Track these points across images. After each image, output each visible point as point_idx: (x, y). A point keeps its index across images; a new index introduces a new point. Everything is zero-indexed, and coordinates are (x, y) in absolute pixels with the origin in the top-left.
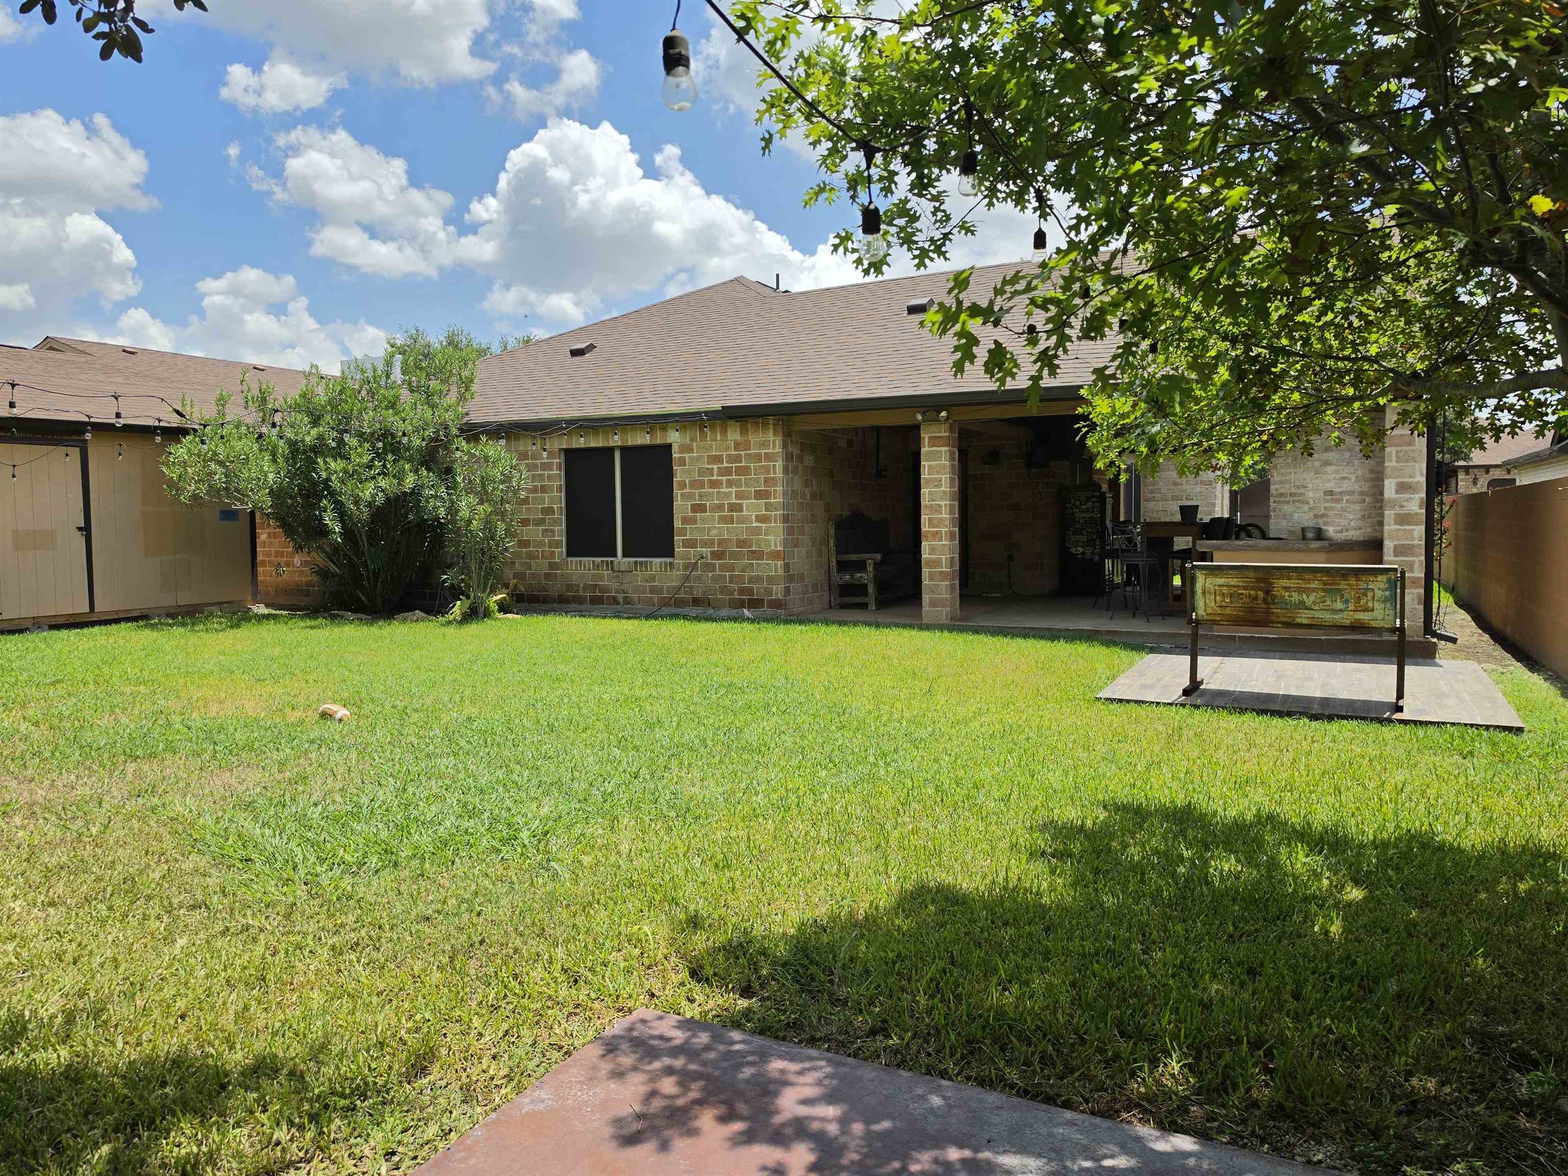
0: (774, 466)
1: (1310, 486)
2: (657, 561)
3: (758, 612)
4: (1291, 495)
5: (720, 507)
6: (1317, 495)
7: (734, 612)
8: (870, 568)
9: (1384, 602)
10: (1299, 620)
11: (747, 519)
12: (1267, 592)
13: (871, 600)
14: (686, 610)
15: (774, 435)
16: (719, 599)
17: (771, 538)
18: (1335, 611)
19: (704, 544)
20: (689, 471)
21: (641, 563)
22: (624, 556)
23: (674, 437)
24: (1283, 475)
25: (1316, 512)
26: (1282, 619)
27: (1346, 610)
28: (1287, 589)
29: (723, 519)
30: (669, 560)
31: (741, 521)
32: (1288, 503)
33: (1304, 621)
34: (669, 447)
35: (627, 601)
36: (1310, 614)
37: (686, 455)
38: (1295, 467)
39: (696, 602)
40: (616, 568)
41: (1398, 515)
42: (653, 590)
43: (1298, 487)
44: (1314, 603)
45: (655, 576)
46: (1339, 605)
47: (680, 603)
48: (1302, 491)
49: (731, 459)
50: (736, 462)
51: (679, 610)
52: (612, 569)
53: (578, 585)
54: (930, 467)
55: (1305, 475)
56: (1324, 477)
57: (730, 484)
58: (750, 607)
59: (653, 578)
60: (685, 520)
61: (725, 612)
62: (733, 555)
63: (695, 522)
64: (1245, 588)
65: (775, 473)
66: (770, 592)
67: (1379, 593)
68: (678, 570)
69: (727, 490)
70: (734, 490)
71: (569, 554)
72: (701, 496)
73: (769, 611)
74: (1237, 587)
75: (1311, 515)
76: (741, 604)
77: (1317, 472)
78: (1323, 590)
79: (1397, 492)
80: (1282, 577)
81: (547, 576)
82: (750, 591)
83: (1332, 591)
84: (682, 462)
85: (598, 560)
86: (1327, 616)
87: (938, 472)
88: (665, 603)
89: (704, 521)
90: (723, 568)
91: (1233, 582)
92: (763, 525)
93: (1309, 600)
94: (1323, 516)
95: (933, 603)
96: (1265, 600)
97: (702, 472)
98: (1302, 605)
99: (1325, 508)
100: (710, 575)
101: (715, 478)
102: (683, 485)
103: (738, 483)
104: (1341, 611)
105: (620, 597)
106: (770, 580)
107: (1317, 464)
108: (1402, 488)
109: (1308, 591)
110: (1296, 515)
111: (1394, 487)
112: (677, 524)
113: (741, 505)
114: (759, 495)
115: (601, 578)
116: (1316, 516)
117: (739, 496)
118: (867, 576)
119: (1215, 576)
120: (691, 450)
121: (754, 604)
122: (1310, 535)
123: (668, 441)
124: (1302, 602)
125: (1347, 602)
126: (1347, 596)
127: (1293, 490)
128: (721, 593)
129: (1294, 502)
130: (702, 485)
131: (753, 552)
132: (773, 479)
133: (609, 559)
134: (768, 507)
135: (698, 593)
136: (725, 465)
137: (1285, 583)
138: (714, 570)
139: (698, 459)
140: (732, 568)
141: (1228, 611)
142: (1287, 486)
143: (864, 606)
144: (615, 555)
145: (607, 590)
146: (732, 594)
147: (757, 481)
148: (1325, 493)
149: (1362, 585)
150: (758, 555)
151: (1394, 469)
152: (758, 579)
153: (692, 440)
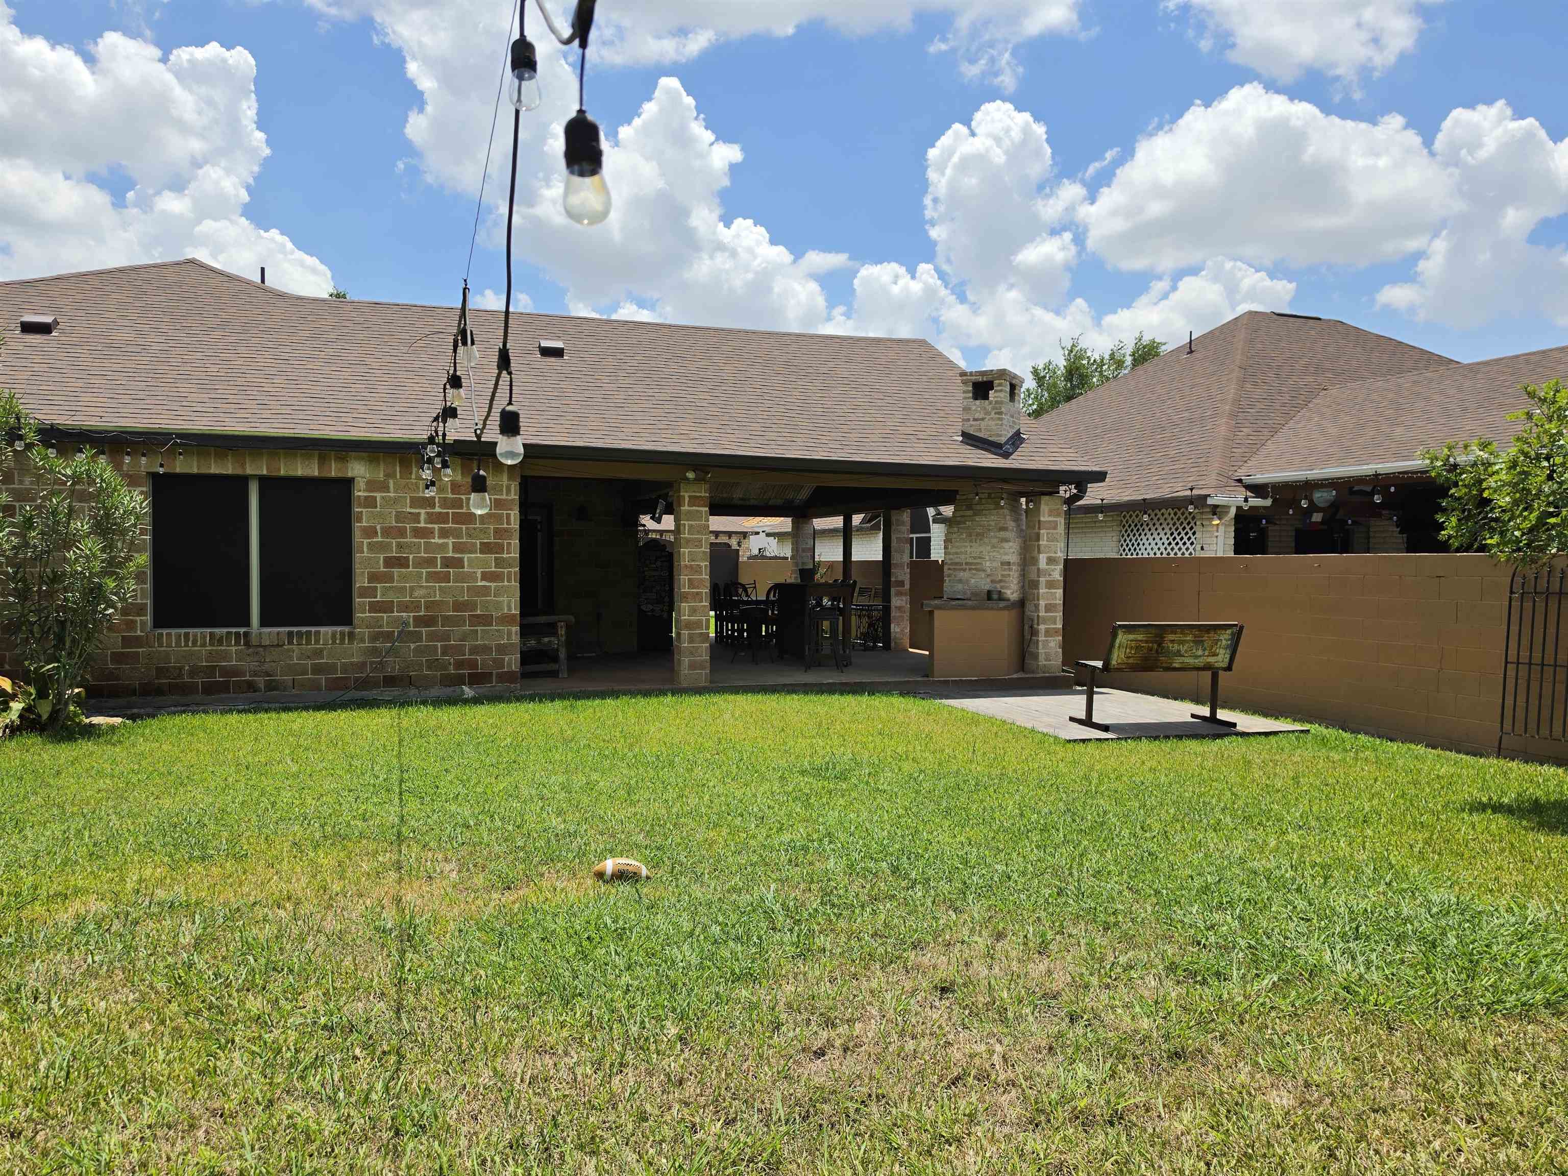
0: (508, 516)
1: (987, 558)
2: (326, 631)
3: (484, 689)
4: (967, 564)
5: (431, 562)
6: (995, 564)
7: (449, 691)
8: (562, 632)
9: (1226, 649)
10: (1174, 665)
11: (471, 577)
12: (1159, 645)
13: (564, 666)
14: (373, 694)
15: (509, 479)
16: (426, 676)
17: (504, 599)
18: (1197, 657)
19: (405, 607)
20: (380, 515)
21: (299, 634)
22: (264, 623)
23: (358, 470)
24: (957, 547)
25: (993, 578)
26: (1164, 665)
27: (1203, 655)
28: (1172, 641)
29: (432, 577)
30: (346, 629)
31: (461, 578)
32: (965, 570)
33: (1177, 665)
34: (348, 483)
35: (271, 686)
36: (1181, 659)
37: (378, 495)
38: (971, 541)
39: (390, 681)
40: (254, 642)
41: (1047, 581)
42: (317, 669)
43: (975, 558)
44: (1186, 651)
45: (321, 650)
46: (1200, 653)
47: (365, 684)
48: (978, 561)
49: (445, 503)
50: (453, 507)
51: (364, 694)
52: (247, 644)
53: (181, 669)
54: (691, 526)
55: (981, 549)
56: (1002, 551)
57: (444, 534)
58: (471, 684)
59: (319, 653)
60: (373, 577)
61: (435, 692)
62: (447, 620)
63: (391, 579)
64: (1147, 642)
65: (508, 523)
66: (499, 663)
67: (1224, 642)
68: (362, 640)
69: (441, 541)
70: (450, 541)
71: (158, 623)
72: (400, 546)
73: (500, 687)
74: (1141, 641)
75: (988, 580)
76: (459, 681)
77: (993, 547)
78: (1193, 641)
79: (1047, 564)
80: (1172, 633)
81: (118, 658)
82: (473, 664)
83: (1198, 642)
84: (370, 502)
85: (220, 631)
86: (1191, 661)
87: (699, 532)
88: (337, 685)
89: (404, 578)
90: (432, 637)
91: (1140, 637)
92: (493, 585)
93: (1183, 649)
94: (1001, 581)
95: (692, 666)
96: (1157, 651)
97: (400, 517)
98: (1179, 654)
99: (1002, 575)
100: (412, 646)
101: (422, 525)
102: (370, 532)
103: (457, 534)
104: (1200, 656)
105: (260, 681)
106: (502, 649)
107: (995, 541)
108: (1051, 561)
109: (1182, 642)
110: (973, 581)
111: (1045, 560)
112: (361, 581)
113: (461, 560)
114: (486, 548)
115: (226, 656)
116: (992, 581)
117: (457, 548)
118: (557, 641)
119: (1130, 633)
120: (386, 488)
121: (476, 679)
122: (995, 596)
123: (350, 475)
124: (1179, 651)
125: (1204, 650)
126: (1206, 645)
127: (971, 561)
128: (429, 668)
129: (970, 569)
130: (402, 533)
131: (478, 616)
132: (506, 530)
133: (242, 630)
134: (499, 563)
135: (394, 667)
136: (437, 510)
137: (1171, 637)
138: (420, 640)
139: (396, 501)
140: (446, 637)
141: (1131, 661)
142: (963, 557)
143: (554, 674)
144: (247, 623)
145: (235, 672)
146: (445, 668)
147: (484, 531)
148: (1002, 564)
149: (1217, 637)
150: (485, 620)
151: (1046, 546)
152: (486, 649)
153: (388, 476)
